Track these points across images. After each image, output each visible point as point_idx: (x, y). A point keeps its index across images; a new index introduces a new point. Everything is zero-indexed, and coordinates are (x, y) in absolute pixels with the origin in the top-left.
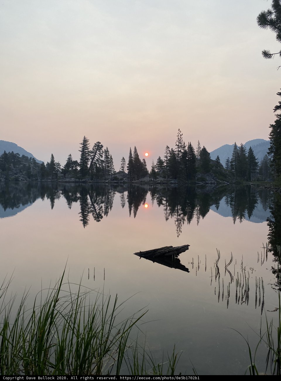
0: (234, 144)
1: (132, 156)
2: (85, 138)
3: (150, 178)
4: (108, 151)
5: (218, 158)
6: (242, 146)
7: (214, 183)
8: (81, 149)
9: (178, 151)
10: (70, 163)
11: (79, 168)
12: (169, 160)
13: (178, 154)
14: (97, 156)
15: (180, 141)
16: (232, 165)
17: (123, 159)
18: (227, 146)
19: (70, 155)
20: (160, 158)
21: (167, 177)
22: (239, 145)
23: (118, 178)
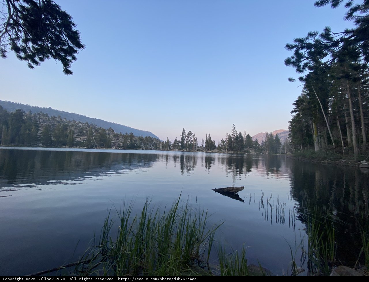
0: (266, 132)
1: (208, 138)
2: (184, 129)
3: (217, 150)
4: (195, 136)
5: (257, 140)
6: (271, 134)
7: (255, 154)
8: (182, 135)
9: (233, 136)
10: (176, 142)
11: (180, 144)
12: (228, 141)
13: (233, 137)
14: (189, 138)
15: (234, 130)
16: (265, 144)
17: (203, 140)
18: (262, 133)
19: (176, 138)
20: (223, 139)
21: (227, 150)
22: (269, 133)
23: (200, 150)
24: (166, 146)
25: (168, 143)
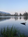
1: (20, 14)
3: (22, 16)
8: (15, 13)
23: (19, 16)
24: (12, 16)
25: (12, 15)
